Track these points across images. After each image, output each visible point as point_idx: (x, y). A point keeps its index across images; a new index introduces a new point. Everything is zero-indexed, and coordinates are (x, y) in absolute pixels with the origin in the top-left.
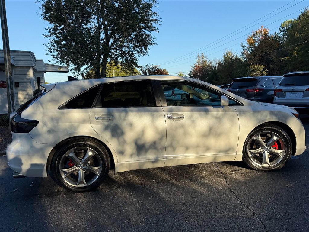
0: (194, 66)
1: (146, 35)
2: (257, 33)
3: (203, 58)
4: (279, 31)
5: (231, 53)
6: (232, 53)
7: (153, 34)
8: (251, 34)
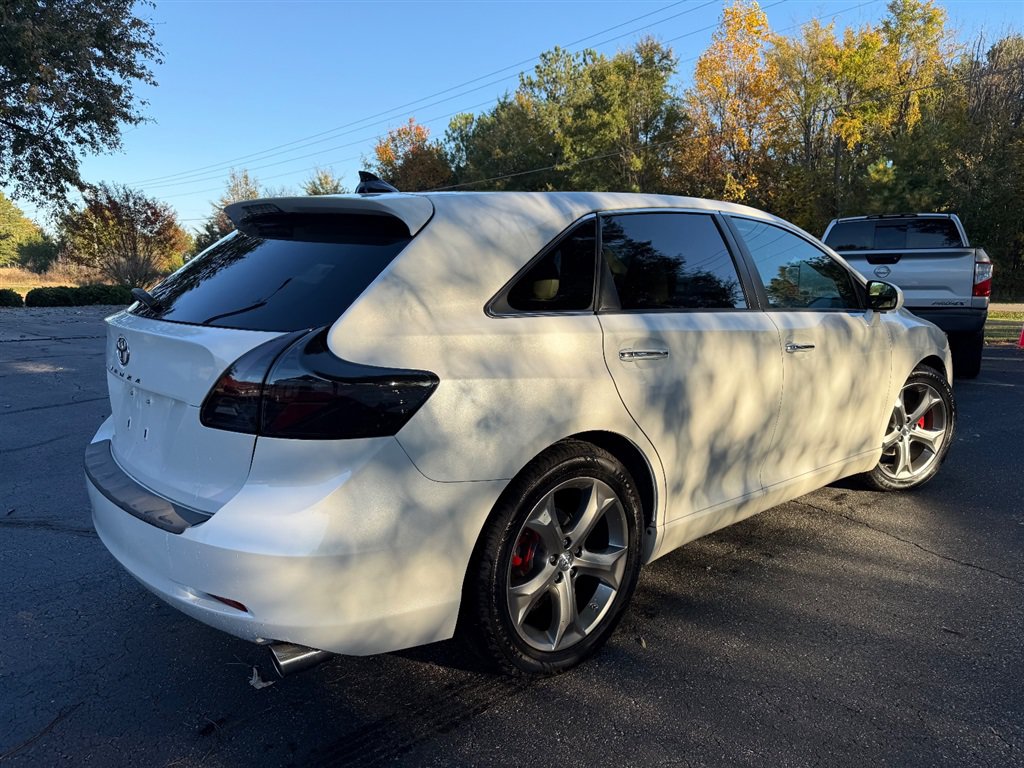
0: (219, 204)
1: (110, 86)
2: (400, 135)
3: (247, 185)
4: (446, 137)
5: (330, 179)
6: (334, 179)
7: (137, 87)
8: (386, 137)
